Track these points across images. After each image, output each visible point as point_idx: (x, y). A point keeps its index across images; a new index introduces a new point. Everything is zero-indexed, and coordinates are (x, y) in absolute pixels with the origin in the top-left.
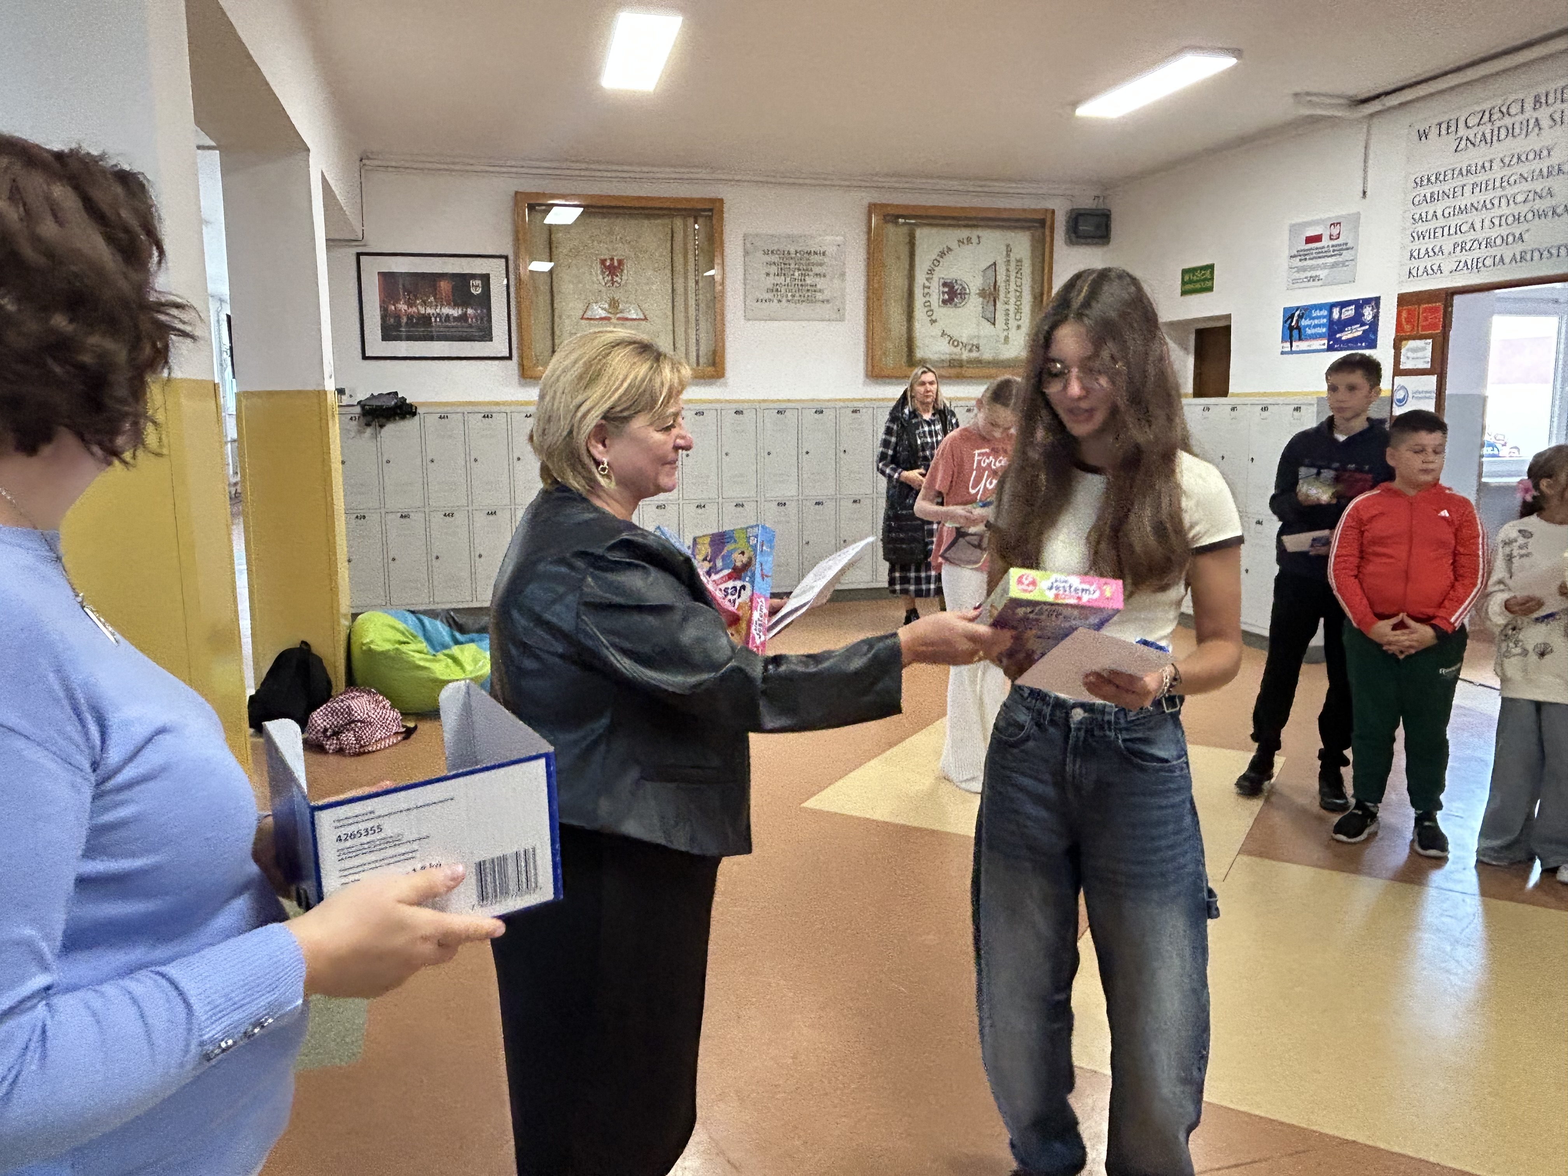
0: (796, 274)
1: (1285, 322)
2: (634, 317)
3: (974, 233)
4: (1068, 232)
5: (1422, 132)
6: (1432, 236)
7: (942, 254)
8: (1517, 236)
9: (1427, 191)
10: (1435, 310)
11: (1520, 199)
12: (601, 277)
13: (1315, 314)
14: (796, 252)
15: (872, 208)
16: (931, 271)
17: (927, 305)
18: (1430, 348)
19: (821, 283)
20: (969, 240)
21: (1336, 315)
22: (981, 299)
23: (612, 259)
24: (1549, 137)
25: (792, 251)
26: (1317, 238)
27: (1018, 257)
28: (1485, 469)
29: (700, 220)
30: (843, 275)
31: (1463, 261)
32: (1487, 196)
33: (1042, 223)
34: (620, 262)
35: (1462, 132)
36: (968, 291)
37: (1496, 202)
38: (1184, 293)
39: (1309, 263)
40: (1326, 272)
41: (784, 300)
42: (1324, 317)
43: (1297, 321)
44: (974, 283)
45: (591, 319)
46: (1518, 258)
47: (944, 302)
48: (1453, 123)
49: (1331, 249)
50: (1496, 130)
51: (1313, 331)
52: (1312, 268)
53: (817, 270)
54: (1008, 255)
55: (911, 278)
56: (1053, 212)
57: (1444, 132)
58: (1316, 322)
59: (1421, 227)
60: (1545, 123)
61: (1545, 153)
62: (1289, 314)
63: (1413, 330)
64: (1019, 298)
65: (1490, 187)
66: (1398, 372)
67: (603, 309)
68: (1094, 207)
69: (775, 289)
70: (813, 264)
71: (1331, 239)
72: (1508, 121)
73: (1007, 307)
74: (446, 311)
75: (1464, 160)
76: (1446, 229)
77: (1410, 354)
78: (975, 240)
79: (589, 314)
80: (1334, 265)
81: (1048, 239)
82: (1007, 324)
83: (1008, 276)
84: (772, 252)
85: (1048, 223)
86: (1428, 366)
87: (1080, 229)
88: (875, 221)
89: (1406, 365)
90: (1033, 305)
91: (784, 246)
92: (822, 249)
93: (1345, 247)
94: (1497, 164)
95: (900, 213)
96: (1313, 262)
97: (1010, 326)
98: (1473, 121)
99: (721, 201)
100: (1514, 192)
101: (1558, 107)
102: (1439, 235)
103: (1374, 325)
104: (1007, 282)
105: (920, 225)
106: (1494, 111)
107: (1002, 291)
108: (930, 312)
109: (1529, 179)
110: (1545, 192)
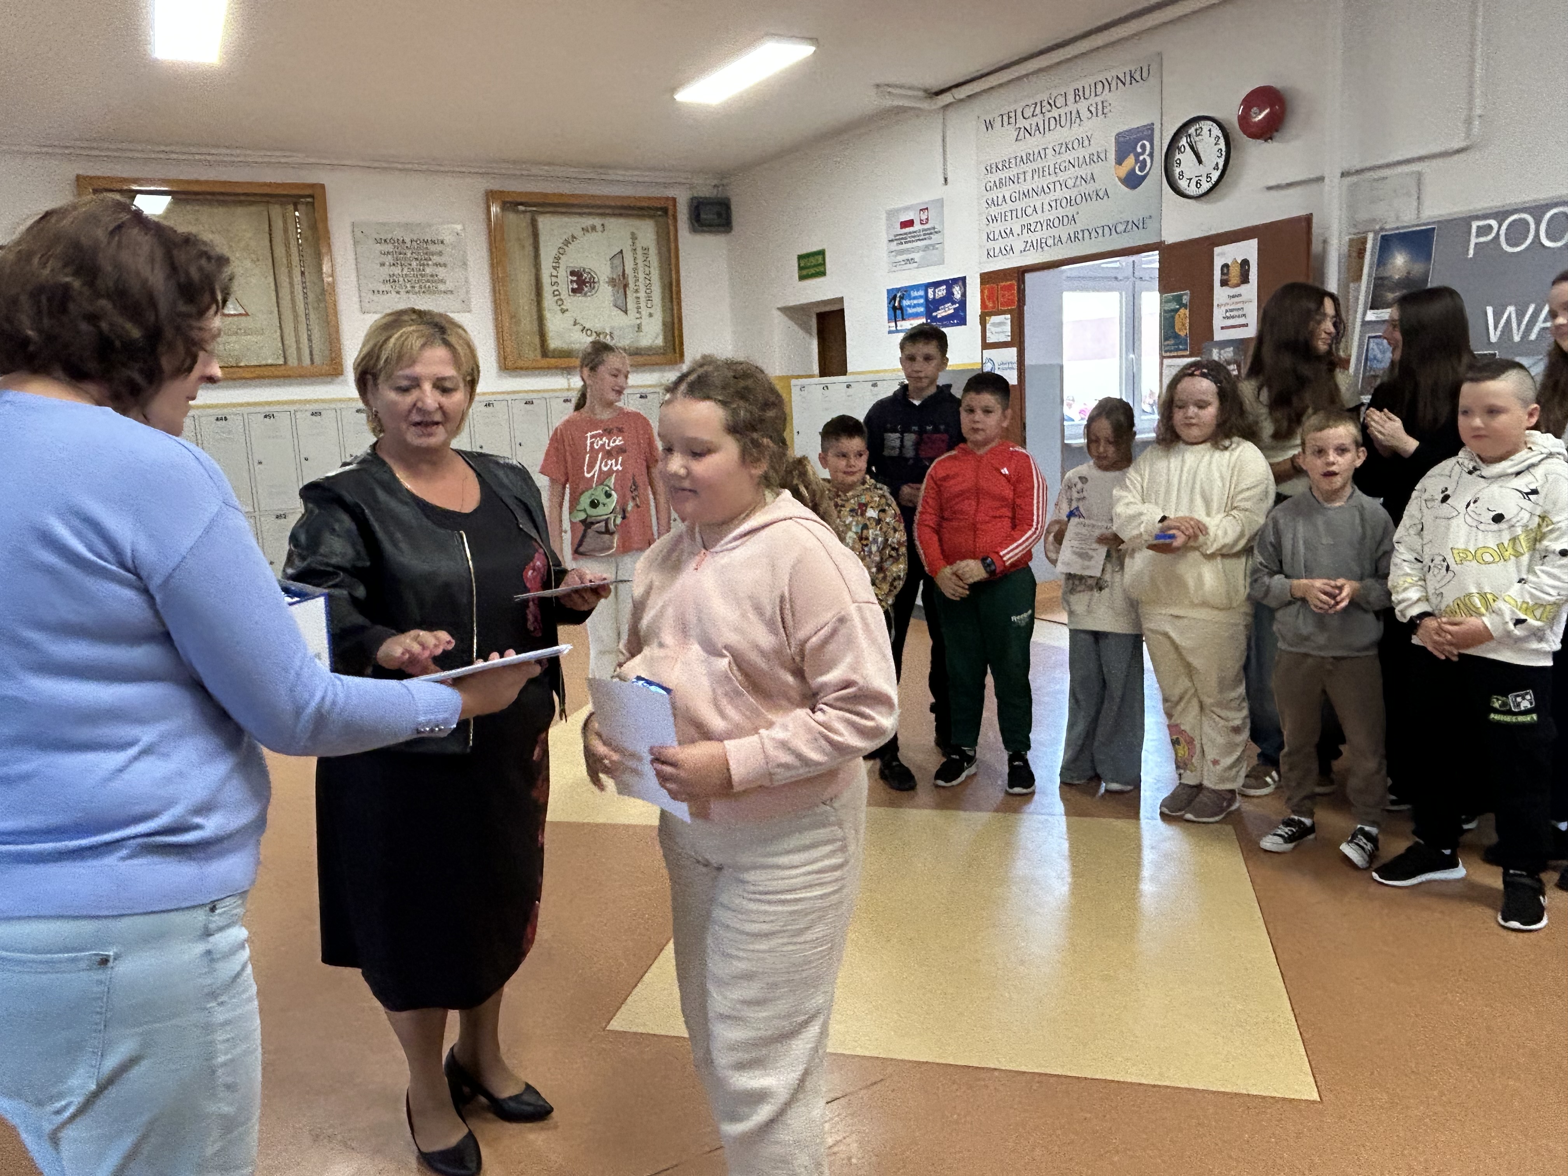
0: (414, 263)
2: (232, 313)
3: (597, 221)
4: (691, 220)
5: (988, 123)
6: (1003, 218)
7: (567, 243)
8: (1070, 217)
9: (995, 177)
10: (1010, 288)
11: (1070, 183)
13: (914, 294)
14: (412, 241)
15: (491, 196)
16: (557, 259)
17: (556, 293)
18: (1009, 322)
19: (441, 272)
21: (931, 296)
22: (610, 288)
24: (1089, 126)
25: (408, 240)
26: (910, 223)
27: (645, 245)
28: (1067, 431)
29: (299, 207)
30: (465, 264)
31: (1030, 243)
32: (1045, 181)
33: (665, 210)
35: (1021, 122)
37: (1052, 187)
38: (802, 278)
39: (904, 246)
40: (921, 253)
41: (402, 291)
42: (921, 297)
43: (900, 302)
44: (602, 271)
46: (1072, 237)
48: (1012, 115)
49: (922, 233)
50: (1046, 122)
51: (914, 310)
52: (908, 251)
53: (436, 259)
54: (634, 243)
55: (537, 267)
56: (675, 199)
57: (1005, 123)
58: (915, 302)
59: (994, 211)
60: (1085, 114)
61: (1086, 143)
63: (994, 307)
64: (648, 286)
65: (1046, 173)
66: (986, 345)
68: (714, 195)
69: (391, 280)
70: (432, 254)
72: (1055, 113)
73: (637, 295)
75: (1021, 149)
76: (1014, 213)
77: (993, 329)
78: (599, 228)
80: (927, 247)
81: (672, 227)
82: (638, 312)
83: (636, 264)
84: (385, 241)
85: (670, 212)
86: (1009, 339)
87: (703, 216)
88: (495, 209)
89: (991, 338)
90: (663, 293)
91: (398, 234)
92: (440, 238)
93: (933, 231)
94: (1050, 152)
95: (519, 200)
96: (909, 246)
97: (643, 313)
98: (1028, 113)
99: (322, 187)
100: (1066, 177)
101: (1093, 100)
102: (1009, 218)
103: (963, 303)
104: (635, 270)
105: (542, 213)
106: (1043, 103)
107: (631, 279)
108: (560, 302)
109: (1076, 166)
110: (1089, 176)
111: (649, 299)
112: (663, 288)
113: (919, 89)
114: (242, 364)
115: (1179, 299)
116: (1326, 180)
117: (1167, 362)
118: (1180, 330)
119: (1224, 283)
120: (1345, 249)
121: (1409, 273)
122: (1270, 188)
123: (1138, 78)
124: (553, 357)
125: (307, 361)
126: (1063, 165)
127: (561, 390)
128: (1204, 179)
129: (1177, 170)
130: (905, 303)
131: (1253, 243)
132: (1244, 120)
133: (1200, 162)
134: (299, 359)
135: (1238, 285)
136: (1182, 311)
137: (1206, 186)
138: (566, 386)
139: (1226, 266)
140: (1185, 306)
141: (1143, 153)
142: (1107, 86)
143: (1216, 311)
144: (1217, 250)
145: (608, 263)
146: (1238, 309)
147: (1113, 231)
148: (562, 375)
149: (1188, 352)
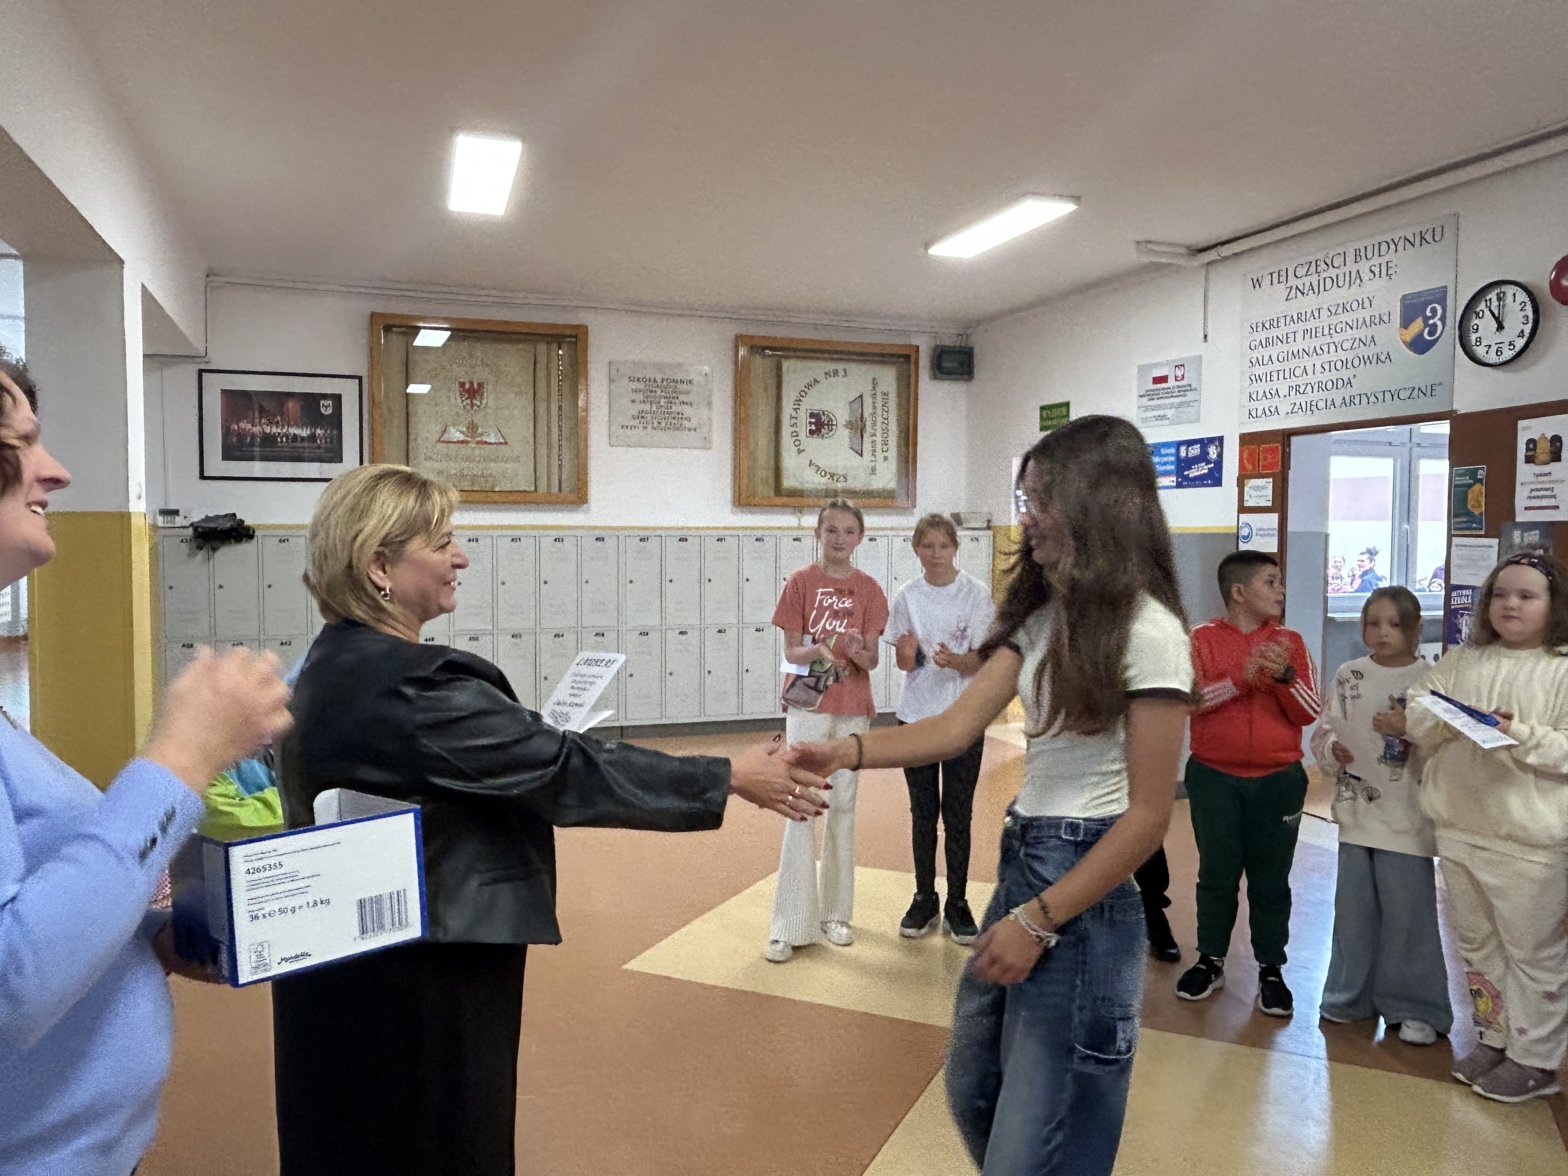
0: (663, 401)
2: (493, 441)
3: (840, 366)
4: (932, 367)
5: (1255, 281)
6: (1268, 379)
7: (809, 386)
8: (1346, 380)
9: (1262, 336)
10: (1273, 450)
11: (1347, 345)
12: (459, 400)
13: (1163, 451)
14: (663, 380)
15: (739, 339)
16: (798, 402)
17: (795, 434)
18: (1270, 486)
19: (687, 410)
21: (1183, 454)
22: (848, 430)
23: (471, 383)
24: (1371, 287)
25: (659, 380)
26: (1163, 379)
27: (885, 391)
28: (1330, 605)
29: (565, 346)
30: (709, 404)
31: (1298, 404)
32: (1317, 343)
33: (907, 358)
34: (481, 385)
35: (1292, 281)
36: (834, 423)
37: (1325, 348)
39: (1156, 402)
40: (1174, 410)
41: (650, 427)
42: (1172, 455)
44: (841, 414)
45: (449, 442)
46: (1348, 401)
47: (812, 432)
48: (1283, 273)
49: (1177, 390)
50: (1322, 282)
52: (1159, 407)
53: (683, 398)
54: (874, 388)
55: (778, 409)
56: (918, 347)
57: (1275, 280)
58: (1165, 459)
59: (1259, 370)
60: (1366, 275)
61: (1367, 304)
63: (1254, 469)
64: (885, 432)
65: (1319, 334)
66: (1243, 509)
67: (461, 432)
68: (958, 344)
69: (640, 416)
70: (680, 393)
71: (1176, 380)
72: (1333, 273)
73: (874, 438)
74: (294, 431)
75: (1294, 308)
76: (1281, 373)
77: (1253, 493)
78: (841, 373)
79: (446, 437)
80: (1180, 405)
81: (913, 374)
82: (873, 455)
83: (874, 408)
84: (638, 380)
85: (913, 359)
86: (1270, 504)
87: (944, 365)
88: (742, 352)
89: (1249, 503)
90: (899, 437)
91: (650, 374)
92: (689, 379)
93: (1189, 388)
94: (1324, 313)
95: (767, 344)
96: (1161, 402)
97: (878, 456)
98: (1301, 271)
99: (586, 327)
100: (1341, 339)
101: (1376, 261)
102: (1275, 378)
103: (1219, 463)
104: (873, 414)
105: (787, 357)
106: (1318, 263)
107: (869, 424)
108: (797, 443)
109: (1355, 327)
110: (1369, 339)
111: (885, 443)
112: (900, 431)
113: (1180, 246)
114: (497, 489)
115: (1473, 474)
117: (1455, 540)
118: (1473, 506)
119: (1529, 460)
123: (1430, 240)
124: (786, 495)
125: (555, 489)
126: (1340, 326)
127: (791, 528)
128: (1505, 347)
129: (1474, 337)
132: (1555, 285)
133: (1500, 327)
134: (549, 485)
135: (1548, 463)
136: (1478, 486)
137: (1508, 354)
138: (797, 525)
139: (1531, 441)
140: (1480, 481)
141: (1433, 317)
142: (1392, 246)
143: (1518, 488)
144: (1522, 424)
145: (847, 406)
146: (1547, 489)
147: (1395, 397)
148: (794, 513)
149: (1483, 532)
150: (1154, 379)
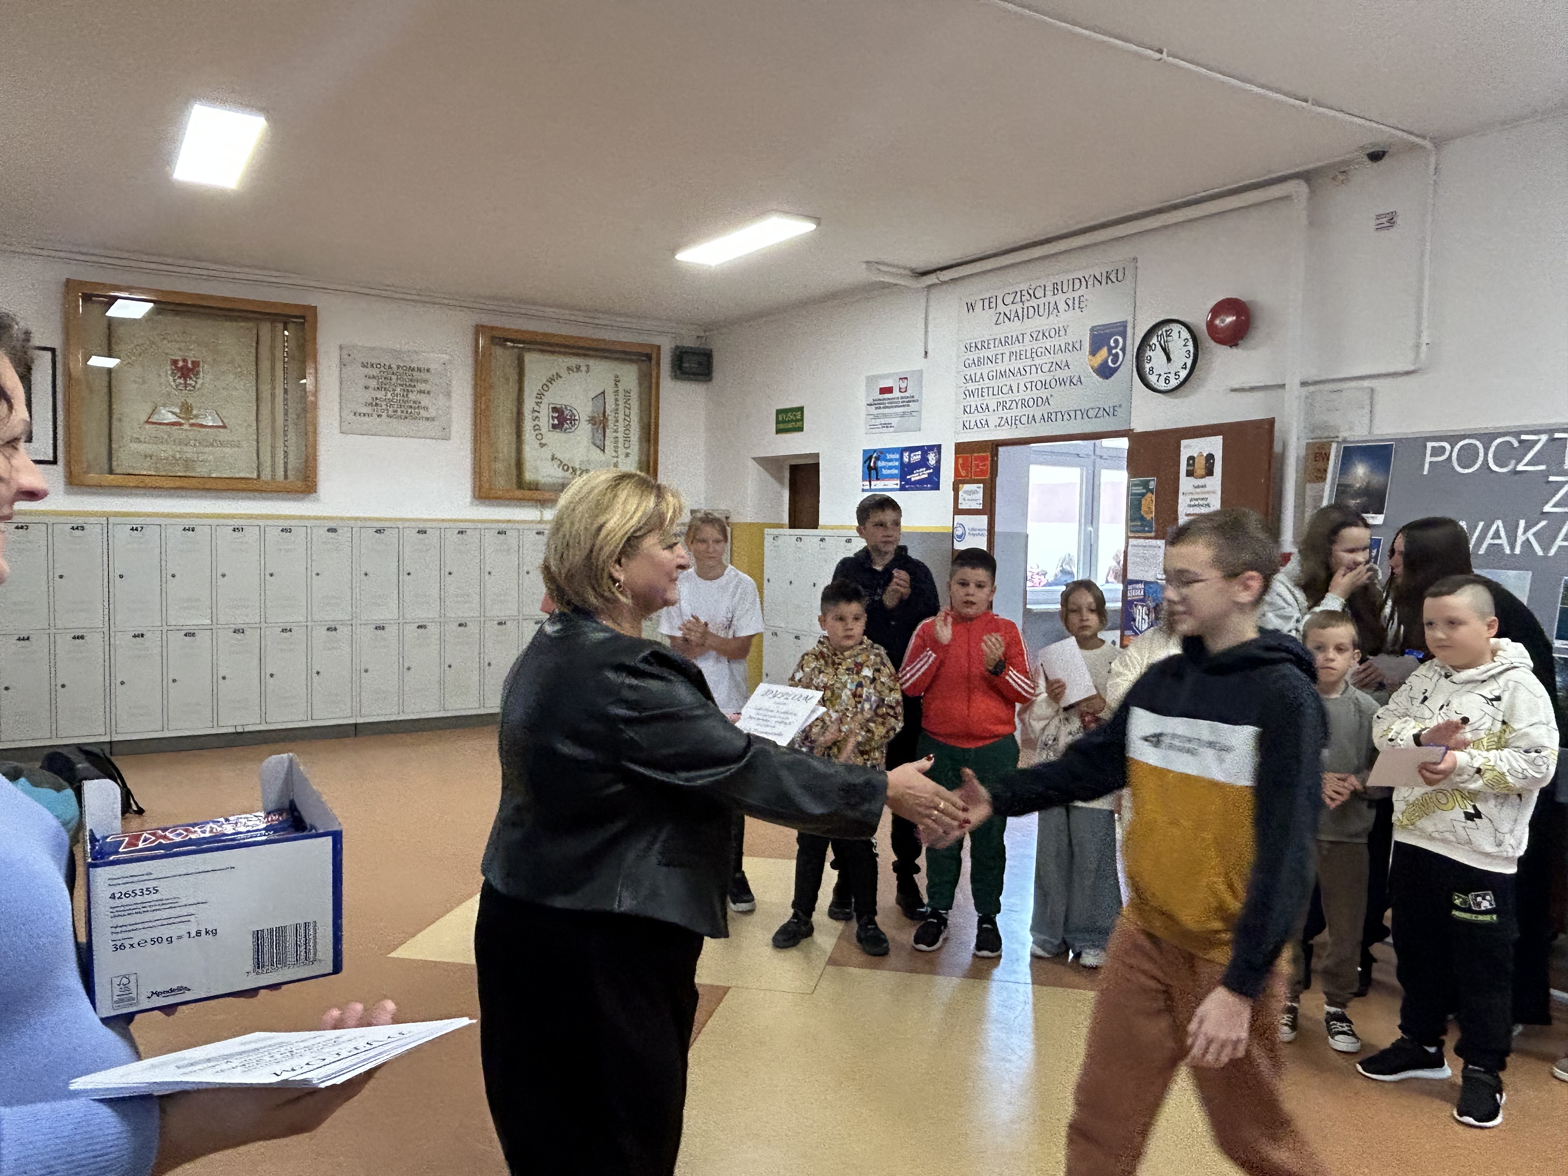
0: (398, 389)
1: (865, 462)
3: (583, 362)
4: (673, 367)
5: (969, 304)
6: (980, 394)
7: (551, 380)
8: (1044, 398)
9: (974, 355)
10: (984, 459)
11: (1046, 368)
13: (889, 456)
14: (398, 367)
15: (479, 329)
16: (540, 395)
17: (536, 428)
18: (981, 491)
19: (424, 400)
20: (578, 368)
21: (906, 460)
22: (590, 425)
24: (1065, 317)
25: (394, 367)
26: (889, 390)
27: (626, 388)
28: (1029, 596)
29: (291, 327)
30: (448, 393)
31: (1004, 419)
32: (1020, 364)
33: (649, 357)
35: (1001, 308)
36: (577, 418)
37: (1027, 369)
38: (779, 431)
39: (883, 411)
40: (899, 419)
41: (384, 415)
42: (896, 460)
43: (875, 463)
44: (583, 409)
46: (1046, 418)
47: (554, 427)
48: (994, 300)
49: (901, 400)
50: (1025, 310)
51: (889, 472)
52: (885, 416)
53: (420, 386)
54: (616, 386)
55: (520, 401)
56: (659, 347)
57: (986, 306)
58: (890, 464)
59: (971, 386)
60: (1062, 306)
61: (1062, 333)
62: (868, 455)
63: (967, 475)
64: (627, 428)
65: (1023, 356)
66: (957, 511)
68: (698, 346)
69: (378, 405)
70: (417, 381)
72: (1034, 302)
73: (616, 435)
75: (1002, 332)
76: (991, 390)
77: (966, 496)
78: (583, 368)
80: (903, 415)
81: (654, 374)
82: (616, 452)
83: (617, 405)
84: (375, 367)
85: (654, 358)
86: (981, 507)
87: (685, 365)
88: (482, 342)
89: (963, 506)
90: (641, 434)
91: (385, 360)
92: (426, 366)
93: (912, 400)
94: (1027, 338)
95: (510, 337)
96: (887, 411)
97: (619, 453)
98: (1008, 300)
99: (315, 308)
100: (1041, 362)
101: (1070, 294)
102: (985, 394)
103: (937, 469)
104: (616, 411)
105: (529, 350)
106: (1023, 293)
107: (611, 419)
108: (539, 436)
109: (1052, 352)
110: (1064, 364)
111: (627, 439)
112: (642, 428)
113: (905, 268)
114: (214, 475)
115: (1145, 485)
116: (1287, 387)
117: (1132, 542)
118: (1146, 513)
119: (1190, 474)
120: (1303, 453)
121: (1368, 483)
122: (1234, 390)
123: (1114, 279)
124: (530, 489)
125: (280, 476)
126: (1039, 350)
127: (532, 522)
128: (1172, 376)
129: (1148, 366)
130: (880, 464)
131: (1219, 439)
132: (1210, 325)
133: (1169, 360)
134: (273, 472)
135: (1203, 477)
136: (1149, 494)
137: (1174, 383)
138: (539, 519)
139: (1191, 458)
140: (1151, 491)
141: (1116, 347)
142: (1084, 283)
143: (1181, 498)
144: (1184, 443)
145: (590, 403)
146: (1203, 499)
147: (1085, 415)
148: (536, 507)
149: (1153, 534)
150: (881, 389)
